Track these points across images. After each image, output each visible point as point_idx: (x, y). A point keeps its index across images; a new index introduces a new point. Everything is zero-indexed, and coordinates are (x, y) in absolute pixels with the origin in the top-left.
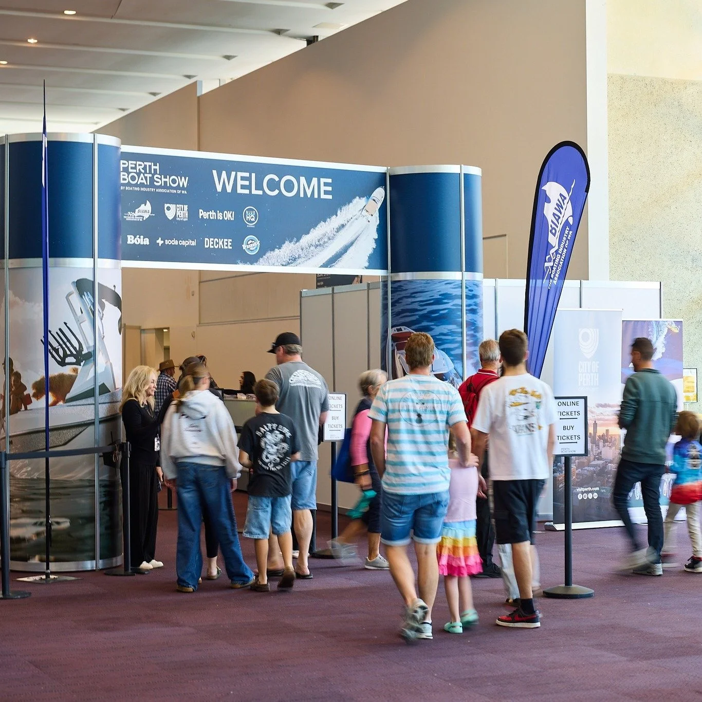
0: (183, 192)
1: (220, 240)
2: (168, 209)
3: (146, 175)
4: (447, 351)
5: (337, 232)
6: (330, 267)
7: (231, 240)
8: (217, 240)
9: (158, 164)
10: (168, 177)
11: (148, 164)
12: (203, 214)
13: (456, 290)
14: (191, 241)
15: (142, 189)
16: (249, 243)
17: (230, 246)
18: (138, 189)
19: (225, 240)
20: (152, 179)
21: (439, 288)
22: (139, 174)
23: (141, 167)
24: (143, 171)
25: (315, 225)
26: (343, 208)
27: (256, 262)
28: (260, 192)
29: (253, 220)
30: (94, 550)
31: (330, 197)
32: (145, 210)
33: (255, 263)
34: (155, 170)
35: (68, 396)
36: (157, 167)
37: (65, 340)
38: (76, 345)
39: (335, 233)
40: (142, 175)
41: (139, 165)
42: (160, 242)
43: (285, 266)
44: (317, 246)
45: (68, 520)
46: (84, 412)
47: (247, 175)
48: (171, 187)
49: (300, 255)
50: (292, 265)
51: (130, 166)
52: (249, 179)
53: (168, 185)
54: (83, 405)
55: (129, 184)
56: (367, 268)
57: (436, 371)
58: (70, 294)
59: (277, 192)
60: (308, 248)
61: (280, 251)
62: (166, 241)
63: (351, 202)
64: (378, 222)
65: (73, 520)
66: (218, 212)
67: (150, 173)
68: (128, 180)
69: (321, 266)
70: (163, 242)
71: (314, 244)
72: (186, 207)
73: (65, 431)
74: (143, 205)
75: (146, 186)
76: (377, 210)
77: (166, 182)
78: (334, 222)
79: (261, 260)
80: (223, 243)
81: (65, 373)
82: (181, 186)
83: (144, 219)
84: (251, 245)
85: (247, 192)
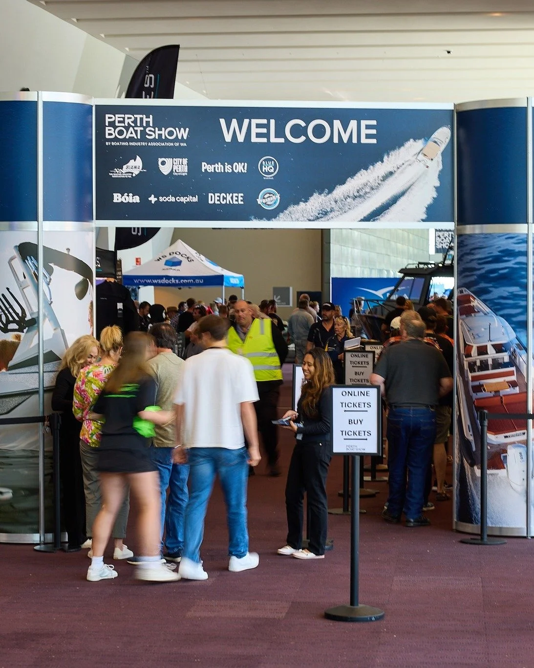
0: (182, 144)
1: (228, 194)
2: (163, 163)
3: (135, 128)
4: (507, 317)
5: (384, 180)
6: (374, 220)
7: (242, 195)
8: (224, 194)
9: (151, 116)
10: (163, 129)
11: (138, 116)
12: (205, 167)
13: (519, 245)
14: (191, 197)
15: (131, 144)
16: (266, 196)
17: (241, 201)
18: (126, 144)
19: (235, 195)
20: (143, 133)
21: (498, 243)
22: (127, 128)
23: (130, 121)
24: (133, 125)
25: (353, 173)
26: (392, 153)
27: (275, 217)
28: (282, 140)
29: (272, 171)
30: (38, 523)
31: (374, 141)
32: (135, 166)
33: (273, 219)
34: (148, 123)
35: (11, 363)
36: (151, 119)
37: (8, 306)
38: (19, 311)
39: (380, 182)
40: (131, 129)
41: (128, 118)
42: (153, 199)
43: (313, 220)
44: (355, 197)
45: (11, 491)
46: (26, 380)
47: (265, 121)
48: (167, 140)
49: (333, 208)
50: (322, 219)
51: (117, 119)
52: (267, 126)
53: (163, 138)
54: (26, 373)
55: (116, 139)
56: (423, 221)
57: (494, 341)
58: (12, 259)
59: (303, 139)
60: (344, 200)
61: (306, 205)
62: (160, 198)
63: (403, 145)
64: (441, 167)
65: (15, 490)
66: (226, 164)
67: (141, 125)
68: (115, 134)
69: (362, 220)
70: (156, 199)
71: (351, 195)
72: (185, 161)
73: (7, 400)
74: (132, 161)
75: (137, 140)
76: (440, 153)
77: (160, 135)
78: (379, 169)
79: (281, 215)
80: (232, 198)
81: (7, 340)
82: (180, 138)
83: (134, 175)
84: (269, 199)
85: (264, 140)
